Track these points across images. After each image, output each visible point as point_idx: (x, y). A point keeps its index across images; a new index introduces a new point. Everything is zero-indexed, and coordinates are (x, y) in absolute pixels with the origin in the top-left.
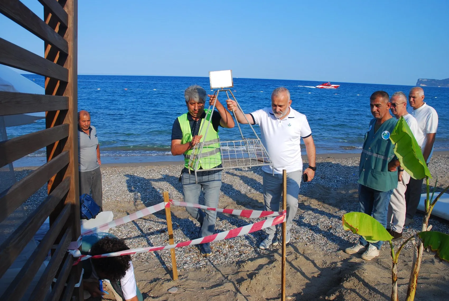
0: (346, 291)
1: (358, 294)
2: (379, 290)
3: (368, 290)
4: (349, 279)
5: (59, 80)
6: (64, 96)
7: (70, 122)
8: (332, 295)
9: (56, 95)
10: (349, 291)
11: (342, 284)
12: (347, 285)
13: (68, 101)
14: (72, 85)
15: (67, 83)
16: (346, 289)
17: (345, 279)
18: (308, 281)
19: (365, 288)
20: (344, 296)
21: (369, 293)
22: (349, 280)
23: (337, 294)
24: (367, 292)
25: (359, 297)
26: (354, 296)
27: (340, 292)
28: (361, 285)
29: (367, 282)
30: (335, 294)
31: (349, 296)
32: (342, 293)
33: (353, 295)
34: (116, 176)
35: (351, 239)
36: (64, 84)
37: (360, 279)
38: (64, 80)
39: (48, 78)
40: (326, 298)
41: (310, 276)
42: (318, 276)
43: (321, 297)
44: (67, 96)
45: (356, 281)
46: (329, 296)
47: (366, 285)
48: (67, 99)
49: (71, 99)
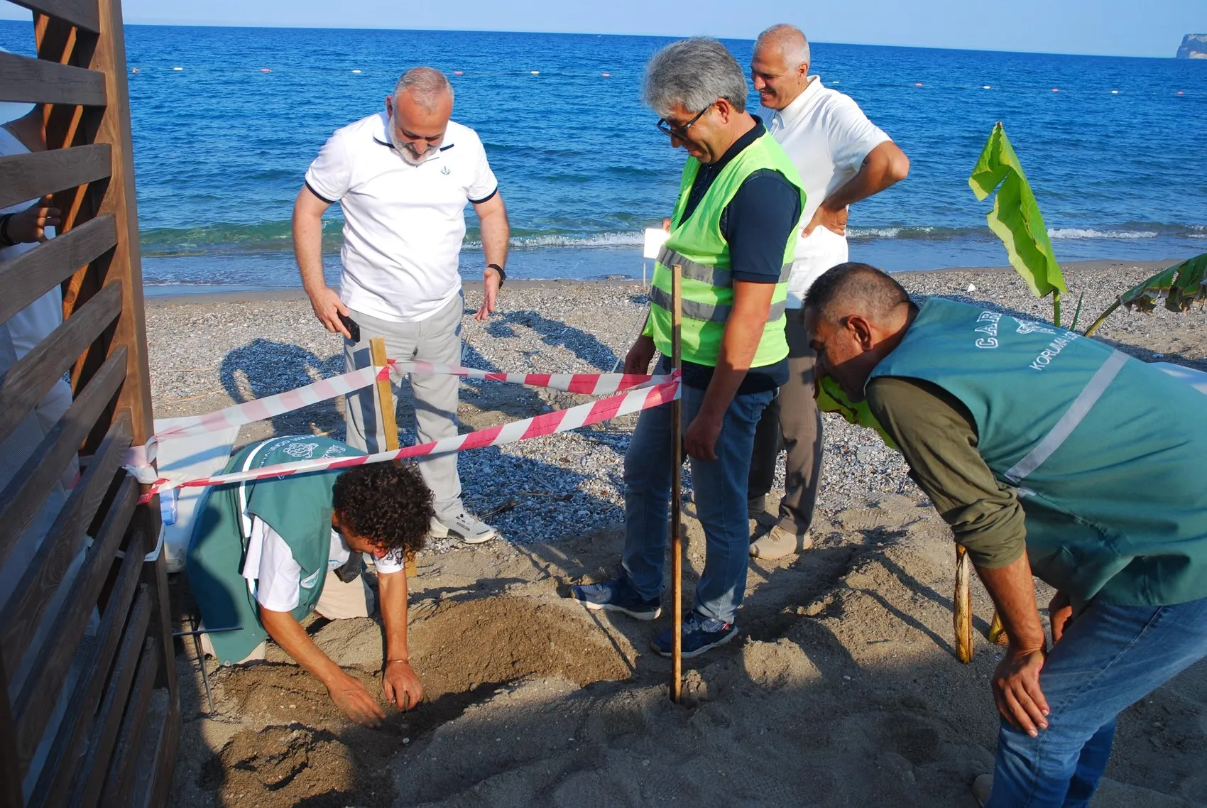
0: (851, 592)
1: (881, 600)
2: (938, 592)
3: (910, 593)
4: (864, 568)
5: (76, 26)
6: (90, 67)
7: (113, 140)
8: (816, 604)
9: (70, 63)
10: (859, 593)
11: (844, 577)
12: (856, 579)
13: (104, 83)
14: (111, 39)
15: (97, 34)
16: (852, 589)
17: (855, 567)
18: (764, 581)
19: (905, 588)
20: (843, 603)
21: (912, 598)
22: (865, 571)
23: (829, 599)
24: (906, 597)
25: (881, 606)
26: (870, 604)
27: (836, 596)
28: (894, 582)
29: (911, 574)
30: (822, 601)
31: (856, 603)
32: (840, 597)
33: (868, 601)
35: (892, 479)
36: (89, 37)
37: (891, 567)
38: (88, 25)
39: (42, 16)
40: (800, 610)
41: (770, 569)
42: (790, 567)
43: (787, 610)
44: (99, 70)
45: (883, 572)
46: (806, 604)
47: (908, 582)
48: (101, 80)
49: (111, 78)
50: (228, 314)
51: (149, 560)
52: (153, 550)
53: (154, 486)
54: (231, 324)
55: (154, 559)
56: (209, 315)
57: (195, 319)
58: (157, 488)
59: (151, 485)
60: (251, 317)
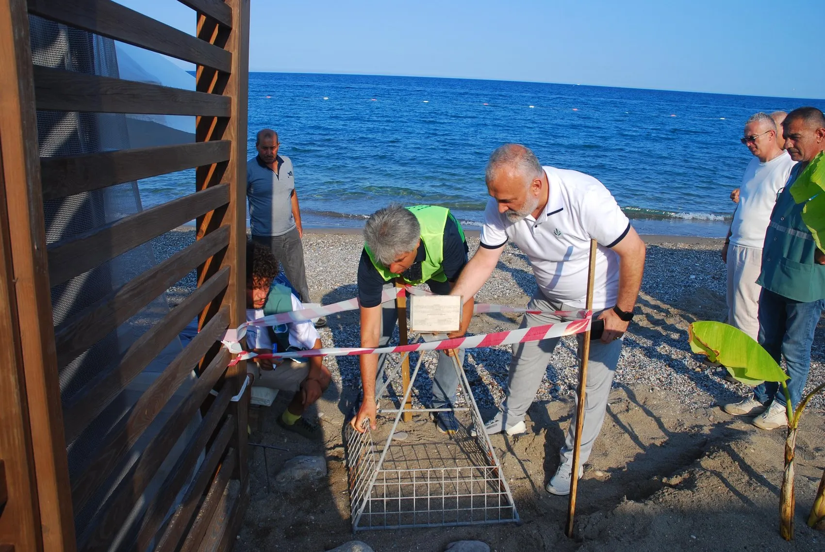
0: (703, 472)
1: (724, 481)
2: (769, 480)
3: (747, 478)
4: (714, 455)
5: (218, 70)
6: (224, 95)
7: (232, 138)
8: (676, 477)
9: (213, 92)
10: (708, 473)
11: (698, 460)
12: (707, 462)
13: (230, 103)
14: (237, 77)
15: (230, 74)
16: (704, 469)
17: (707, 453)
18: (642, 451)
19: (743, 474)
20: (696, 480)
21: (748, 482)
22: (715, 457)
23: (686, 475)
24: (743, 481)
25: (724, 485)
26: (716, 483)
27: (691, 473)
28: (736, 468)
29: (749, 463)
30: (681, 476)
31: (706, 481)
32: (694, 475)
33: (715, 480)
34: (340, 248)
35: (741, 389)
36: (224, 76)
37: (735, 457)
38: (223, 69)
39: (201, 66)
40: (664, 480)
41: (647, 444)
42: (661, 445)
43: (655, 478)
44: (228, 95)
45: (728, 459)
46: (669, 476)
47: (746, 468)
48: (228, 101)
49: (235, 100)
50: (331, 241)
51: (234, 400)
52: (237, 394)
53: (239, 356)
54: (332, 247)
55: (237, 400)
56: (320, 241)
57: (312, 242)
58: (241, 357)
59: (238, 354)
60: (344, 244)
